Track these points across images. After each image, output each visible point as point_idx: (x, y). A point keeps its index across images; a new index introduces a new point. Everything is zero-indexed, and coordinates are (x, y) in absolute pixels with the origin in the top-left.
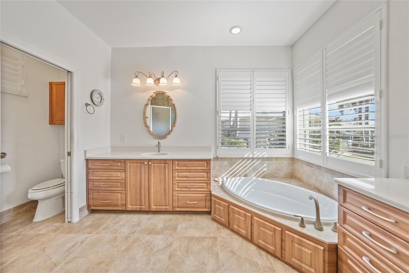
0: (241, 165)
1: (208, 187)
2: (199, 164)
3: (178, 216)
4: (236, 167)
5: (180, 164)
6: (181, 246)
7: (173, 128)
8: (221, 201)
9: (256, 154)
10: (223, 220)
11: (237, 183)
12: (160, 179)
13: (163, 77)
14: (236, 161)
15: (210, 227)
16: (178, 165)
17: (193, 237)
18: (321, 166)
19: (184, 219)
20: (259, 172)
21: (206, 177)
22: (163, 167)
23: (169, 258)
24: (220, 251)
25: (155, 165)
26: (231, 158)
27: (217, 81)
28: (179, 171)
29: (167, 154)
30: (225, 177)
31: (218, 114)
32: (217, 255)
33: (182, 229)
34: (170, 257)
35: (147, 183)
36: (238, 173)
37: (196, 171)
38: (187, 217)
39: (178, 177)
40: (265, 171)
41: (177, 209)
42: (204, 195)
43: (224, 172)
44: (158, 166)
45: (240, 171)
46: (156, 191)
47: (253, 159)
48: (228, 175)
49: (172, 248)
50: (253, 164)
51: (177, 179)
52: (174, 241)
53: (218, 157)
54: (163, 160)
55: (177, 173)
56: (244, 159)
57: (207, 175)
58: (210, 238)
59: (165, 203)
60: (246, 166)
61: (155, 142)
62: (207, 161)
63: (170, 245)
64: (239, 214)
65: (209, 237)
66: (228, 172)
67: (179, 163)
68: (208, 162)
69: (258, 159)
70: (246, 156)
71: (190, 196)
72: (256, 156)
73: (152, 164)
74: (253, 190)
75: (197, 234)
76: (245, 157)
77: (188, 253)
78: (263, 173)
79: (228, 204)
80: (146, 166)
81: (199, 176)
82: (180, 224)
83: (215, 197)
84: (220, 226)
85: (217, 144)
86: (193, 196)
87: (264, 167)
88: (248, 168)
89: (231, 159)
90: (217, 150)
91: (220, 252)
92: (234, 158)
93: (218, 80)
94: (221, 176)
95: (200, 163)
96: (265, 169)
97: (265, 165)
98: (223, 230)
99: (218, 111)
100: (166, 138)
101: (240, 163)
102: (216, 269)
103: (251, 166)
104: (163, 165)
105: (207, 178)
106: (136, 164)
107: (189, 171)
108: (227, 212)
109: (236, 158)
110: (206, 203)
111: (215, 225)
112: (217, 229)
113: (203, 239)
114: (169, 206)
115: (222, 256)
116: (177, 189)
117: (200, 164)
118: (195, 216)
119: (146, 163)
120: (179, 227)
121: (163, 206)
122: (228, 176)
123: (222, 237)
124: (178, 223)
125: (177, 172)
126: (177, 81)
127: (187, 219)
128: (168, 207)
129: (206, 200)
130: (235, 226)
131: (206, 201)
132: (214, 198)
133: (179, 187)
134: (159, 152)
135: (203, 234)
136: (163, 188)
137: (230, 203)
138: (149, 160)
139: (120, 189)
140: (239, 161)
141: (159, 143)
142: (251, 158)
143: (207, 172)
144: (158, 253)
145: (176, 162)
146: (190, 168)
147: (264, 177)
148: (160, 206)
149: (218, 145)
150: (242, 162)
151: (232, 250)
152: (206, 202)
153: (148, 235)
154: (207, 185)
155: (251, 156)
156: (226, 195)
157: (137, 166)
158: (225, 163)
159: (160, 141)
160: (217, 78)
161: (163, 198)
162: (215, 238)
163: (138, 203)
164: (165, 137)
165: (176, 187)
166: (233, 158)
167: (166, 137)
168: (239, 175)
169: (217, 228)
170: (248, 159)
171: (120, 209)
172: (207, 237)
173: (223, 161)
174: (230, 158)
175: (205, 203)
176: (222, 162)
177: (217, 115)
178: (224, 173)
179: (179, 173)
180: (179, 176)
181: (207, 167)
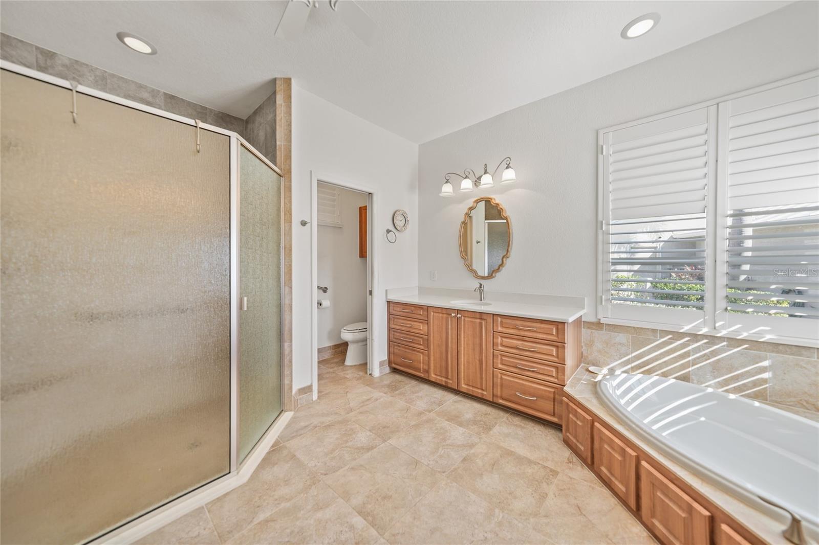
0: (671, 349)
1: (559, 377)
2: (540, 328)
3: (502, 414)
4: (649, 352)
5: (506, 323)
6: (486, 454)
7: (506, 261)
8: (579, 408)
9: (723, 327)
10: (582, 448)
12: (474, 344)
13: (486, 172)
14: (652, 338)
15: (552, 452)
16: (502, 325)
17: (512, 452)
19: (510, 421)
20: (736, 378)
21: (554, 355)
22: (478, 325)
23: (462, 461)
24: (554, 494)
25: (466, 319)
26: (638, 328)
27: (600, 156)
28: (505, 336)
29: (491, 304)
30: (620, 369)
31: (602, 228)
32: (544, 497)
33: (499, 433)
34: (464, 460)
35: (455, 347)
36: (660, 366)
37: (535, 341)
38: (517, 420)
39: (502, 345)
40: (765, 381)
41: (501, 401)
42: (553, 390)
43: (616, 358)
44: (471, 321)
45: (666, 364)
46: (468, 362)
47: (713, 339)
48: (629, 366)
49: (472, 451)
50: (714, 353)
51: (500, 348)
52: (479, 444)
53: (600, 322)
54: (478, 314)
55: (500, 338)
56: (678, 335)
57: (557, 351)
58: (545, 467)
59: (482, 385)
60: (687, 354)
61: (475, 284)
62: (558, 325)
63: (472, 446)
65: (542, 464)
66: (629, 359)
67: (504, 321)
68: (560, 326)
69: (733, 342)
70: (685, 328)
71: (523, 384)
72: (723, 333)
73: (463, 318)
74: (703, 419)
75: (522, 450)
76: (681, 331)
77: (493, 469)
78: (755, 384)
79: (591, 418)
80: (453, 319)
81: (541, 351)
82: (500, 426)
83: (570, 398)
84: (575, 459)
85: (600, 294)
86: (528, 385)
87: (763, 370)
88: (695, 359)
89: (637, 330)
90: (600, 307)
91: (551, 495)
92: (648, 329)
93: (602, 153)
94: (609, 365)
95: (543, 326)
96: (766, 375)
97: (766, 363)
98: (579, 468)
99: (602, 222)
100: (494, 277)
102: (531, 514)
103: (707, 357)
104: (478, 321)
105: (558, 357)
106: (441, 315)
107: (522, 338)
108: (590, 434)
109: (654, 331)
110: (556, 407)
111: (567, 453)
112: (566, 460)
113: (530, 462)
114: (487, 392)
115: (552, 502)
116: (500, 366)
117: (543, 328)
118: (533, 425)
119: (453, 315)
120: (496, 429)
121: (478, 388)
122: (629, 369)
123: (571, 478)
124: (496, 423)
125: (501, 337)
126: (509, 175)
127: (516, 423)
128: (485, 393)
129: (556, 400)
130: (603, 469)
131: (556, 404)
132: (568, 399)
133: (503, 363)
134: (481, 300)
135: (533, 456)
136: (477, 359)
137: (595, 418)
138: (458, 311)
139: (422, 347)
140: (661, 337)
141: (481, 285)
142: (704, 336)
143: (557, 347)
144: (452, 447)
145: (499, 319)
146: (522, 333)
147: (759, 396)
148: (473, 387)
149: (601, 297)
150: (673, 343)
151: (580, 506)
152: (554, 405)
153: (446, 420)
154: (557, 372)
155: (704, 330)
156: (595, 401)
157: (442, 317)
158: (621, 338)
159: (482, 282)
160: (598, 150)
161: (479, 375)
162: (555, 473)
163: (444, 374)
164: (492, 275)
165: (499, 361)
166: (641, 328)
167: (494, 275)
168: (662, 373)
169: (568, 459)
170: (695, 337)
171: (422, 375)
172: (539, 463)
173: (613, 331)
174: (634, 327)
175: (553, 406)
176: (613, 333)
177: (600, 231)
178: (617, 361)
179: (504, 339)
180: (504, 344)
181: (558, 337)
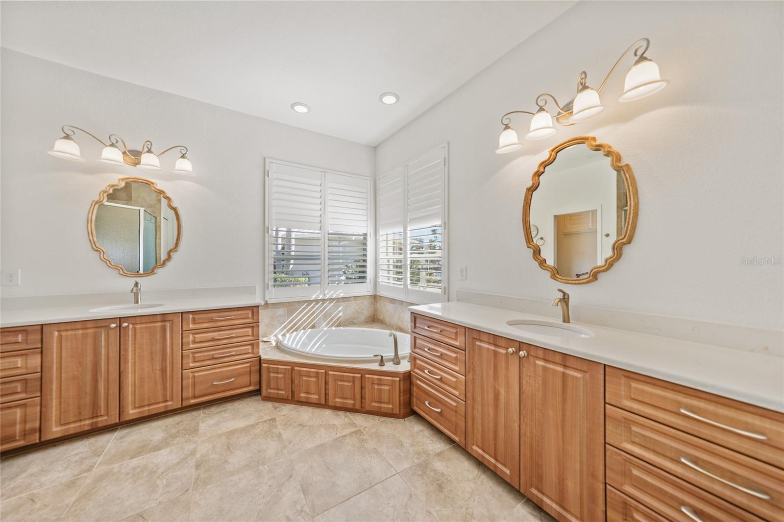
0: (307, 311)
1: (255, 351)
2: (237, 315)
3: (195, 413)
4: (299, 316)
5: (200, 319)
6: (214, 447)
7: (173, 255)
8: (280, 365)
9: (328, 293)
10: (283, 393)
11: (300, 338)
12: (152, 354)
13: (149, 151)
14: (298, 307)
15: (260, 410)
16: (194, 321)
17: (234, 430)
18: (402, 301)
19: (209, 414)
20: (332, 319)
21: (250, 334)
22: (159, 329)
23: (196, 468)
24: (283, 430)
25: (138, 326)
26: (290, 302)
27: (267, 178)
28: (196, 332)
29: (163, 305)
30: (280, 334)
31: (268, 232)
32: (280, 436)
33: (209, 426)
34: (198, 466)
35: (114, 368)
36: (302, 324)
37: (233, 327)
38: (214, 409)
39: (194, 342)
40: (340, 317)
41: (193, 401)
42: (249, 365)
43: (278, 326)
44: (147, 327)
45: (305, 321)
46: (142, 379)
47: (324, 301)
48: (286, 330)
49: (198, 455)
50: (324, 309)
51: (192, 346)
52: (199, 446)
53: (267, 303)
54: (159, 316)
55: (191, 336)
56: (309, 302)
57: (253, 331)
58: (265, 421)
59: (165, 395)
60: (314, 312)
61: (129, 282)
62: (253, 309)
63: (193, 453)
64: (308, 375)
65: (262, 422)
66: (285, 325)
67: (197, 316)
68: (255, 310)
69: (331, 300)
70: (313, 297)
71: (220, 372)
72: (328, 297)
73: (131, 326)
74: (324, 346)
75: (240, 424)
76: (312, 299)
77: (230, 450)
78: (338, 320)
79: (290, 367)
80: (111, 332)
81: (240, 335)
82: (203, 422)
83: (269, 362)
84: (277, 404)
85: (266, 282)
86: (225, 371)
87: (340, 312)
88: (317, 314)
89: (289, 304)
90: (267, 292)
91: (282, 431)
92: (296, 302)
93: (268, 176)
94: (273, 333)
95: (240, 312)
96: (340, 314)
97: (340, 308)
98: (284, 407)
99: (268, 228)
100: (156, 273)
101: (305, 308)
102: (282, 450)
103: (322, 311)
104: (159, 324)
105: (253, 336)
106: (80, 332)
107: (219, 329)
108: (290, 379)
109: (299, 302)
110: (252, 377)
111: (269, 405)
112: (273, 409)
113: (253, 426)
114: (172, 401)
115: (286, 434)
116: (192, 365)
117: (240, 314)
118: (231, 404)
119: (113, 325)
120: (202, 427)
121: (158, 403)
122: (285, 332)
123: (284, 415)
124: (198, 423)
125: (192, 334)
126: (185, 165)
127: (216, 412)
128: (169, 403)
129: (252, 372)
130: (303, 395)
131: (252, 375)
132: (267, 364)
133: (196, 360)
134: (137, 302)
135: (252, 420)
136: (158, 368)
137: (293, 365)
138: (121, 320)
139: (23, 396)
140: (303, 305)
141: (136, 284)
142: (321, 300)
143: (253, 327)
144: (171, 470)
145: (191, 316)
146: (219, 324)
147: (339, 325)
148: (149, 405)
149: (268, 284)
150: (307, 308)
151: (300, 423)
152: (250, 376)
154: (253, 348)
155: (321, 297)
156: (287, 356)
157: (85, 336)
158: (281, 311)
159: (139, 280)
160: (266, 173)
161: (160, 387)
162: (273, 420)
163: (87, 412)
164: (153, 271)
165: (191, 361)
166: (293, 302)
167: (155, 271)
168: (303, 328)
169: (274, 407)
170: (317, 301)
171: (21, 443)
172: (259, 422)
173: (276, 308)
174: (288, 302)
175: (249, 378)
176: (275, 309)
177: (267, 235)
178: (278, 328)
179: (196, 336)
180: (197, 340)
181: (253, 319)
